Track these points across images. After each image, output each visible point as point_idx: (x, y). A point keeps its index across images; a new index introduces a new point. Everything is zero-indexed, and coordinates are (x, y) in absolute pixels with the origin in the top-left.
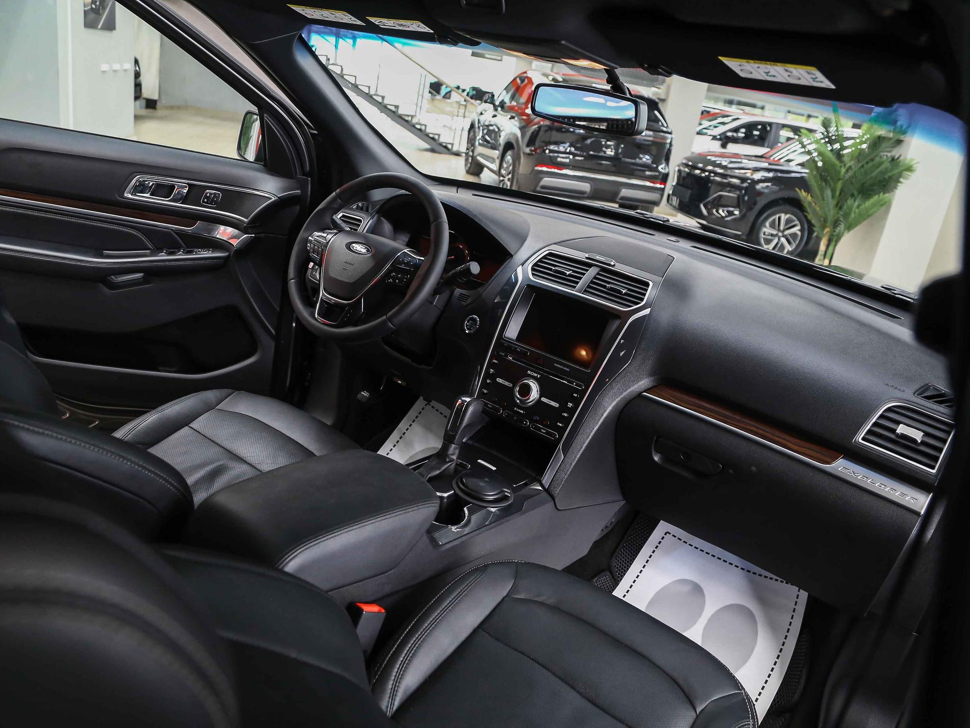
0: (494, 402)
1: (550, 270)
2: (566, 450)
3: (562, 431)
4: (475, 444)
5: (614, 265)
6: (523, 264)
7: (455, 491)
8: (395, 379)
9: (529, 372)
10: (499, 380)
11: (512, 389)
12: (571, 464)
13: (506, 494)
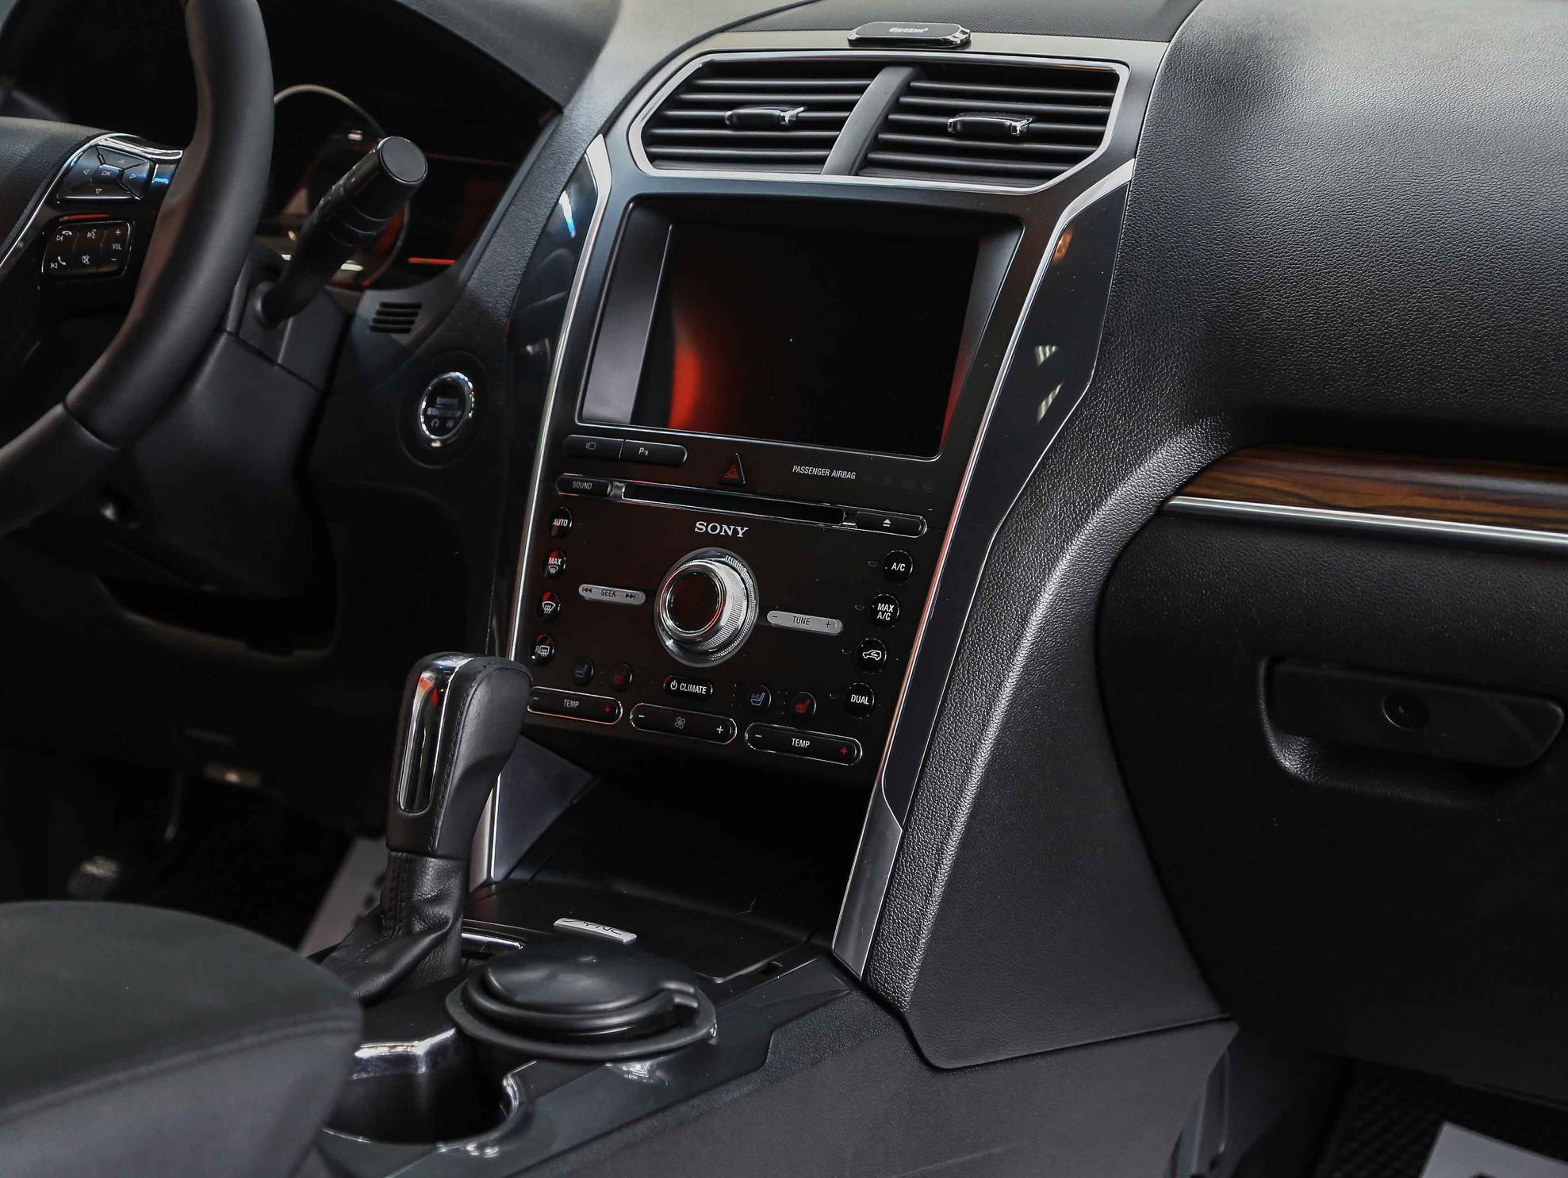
0: (582, 685)
1: (718, 123)
2: (903, 795)
3: (872, 726)
4: (544, 877)
5: (966, 43)
6: (606, 130)
7: (460, 1032)
8: (212, 772)
9: (700, 526)
10: (592, 592)
11: (647, 614)
12: (940, 852)
13: (678, 1000)
